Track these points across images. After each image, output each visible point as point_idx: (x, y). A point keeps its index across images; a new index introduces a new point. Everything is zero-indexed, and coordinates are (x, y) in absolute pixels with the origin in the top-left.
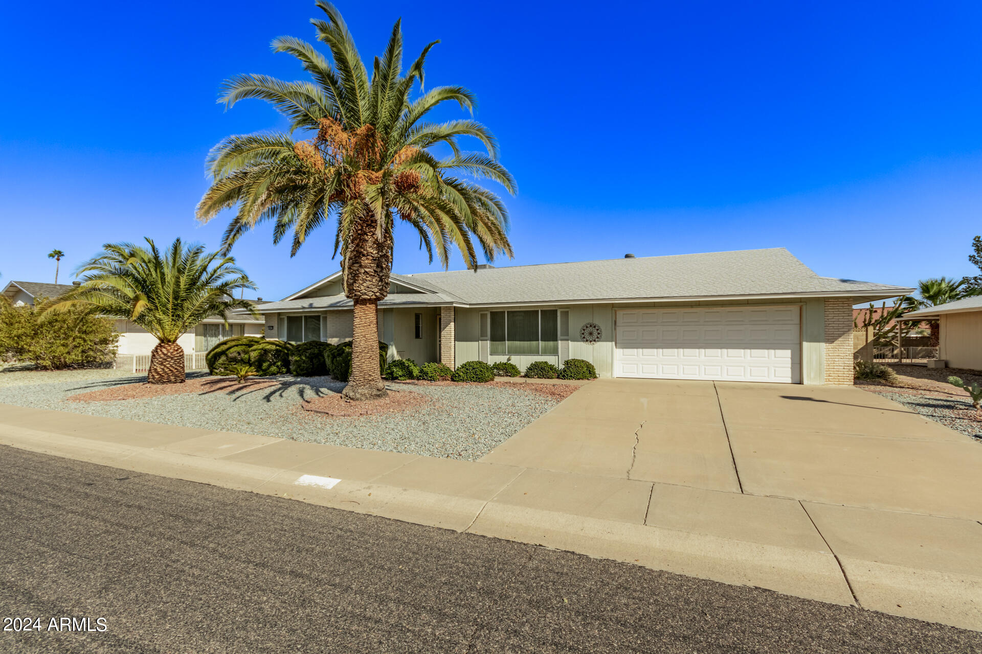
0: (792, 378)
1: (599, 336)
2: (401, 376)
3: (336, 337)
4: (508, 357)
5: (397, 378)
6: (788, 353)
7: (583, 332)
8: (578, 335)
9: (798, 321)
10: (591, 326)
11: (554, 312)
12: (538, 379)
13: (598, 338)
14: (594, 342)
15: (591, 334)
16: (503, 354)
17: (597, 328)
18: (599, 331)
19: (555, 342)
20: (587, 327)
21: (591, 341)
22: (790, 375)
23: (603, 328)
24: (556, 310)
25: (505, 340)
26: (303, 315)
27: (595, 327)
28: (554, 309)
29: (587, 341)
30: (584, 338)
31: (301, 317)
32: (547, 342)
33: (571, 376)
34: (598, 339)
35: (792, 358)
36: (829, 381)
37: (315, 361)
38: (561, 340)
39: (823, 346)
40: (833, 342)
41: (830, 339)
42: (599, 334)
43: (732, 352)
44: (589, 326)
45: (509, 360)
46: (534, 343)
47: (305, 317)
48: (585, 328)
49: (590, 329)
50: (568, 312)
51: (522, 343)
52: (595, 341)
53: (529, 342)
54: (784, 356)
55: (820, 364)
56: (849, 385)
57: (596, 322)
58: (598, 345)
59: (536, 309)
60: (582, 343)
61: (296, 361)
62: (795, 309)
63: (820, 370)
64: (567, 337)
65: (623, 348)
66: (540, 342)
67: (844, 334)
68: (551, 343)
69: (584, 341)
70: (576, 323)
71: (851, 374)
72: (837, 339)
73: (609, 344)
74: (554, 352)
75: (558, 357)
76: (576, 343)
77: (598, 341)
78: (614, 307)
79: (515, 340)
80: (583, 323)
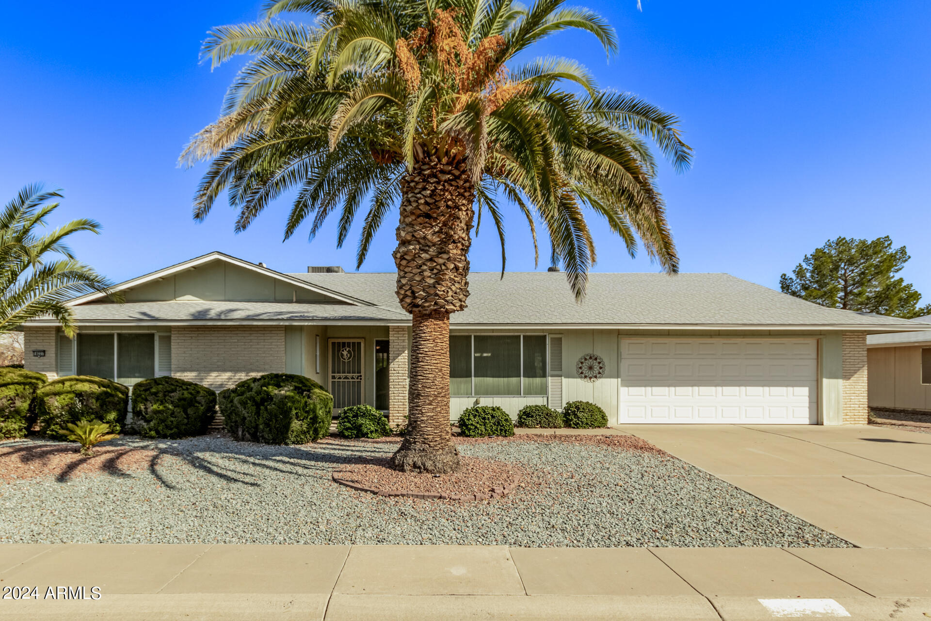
0: (810, 418)
1: (601, 371)
2: (372, 432)
3: (191, 371)
4: (475, 399)
5: (365, 435)
6: (805, 391)
7: (580, 365)
8: (574, 370)
9: (814, 356)
10: (591, 358)
11: (542, 339)
12: (541, 429)
13: (600, 373)
14: (595, 379)
15: (591, 368)
16: (468, 395)
17: (598, 360)
18: (601, 365)
19: (544, 379)
20: (586, 359)
21: (590, 378)
22: (808, 416)
23: (606, 361)
24: (545, 336)
25: (471, 376)
26: (116, 332)
27: (596, 359)
28: (542, 334)
29: (586, 377)
30: (582, 373)
31: (112, 335)
32: (530, 379)
33: (587, 424)
34: (600, 375)
35: (809, 397)
36: (846, 421)
37: (190, 411)
38: (552, 376)
39: (840, 382)
40: (850, 378)
41: (847, 376)
42: (601, 368)
43: (751, 390)
44: (588, 358)
45: (477, 402)
46: (514, 380)
47: (119, 335)
48: (583, 360)
49: (589, 362)
50: (561, 339)
51: (496, 379)
52: (596, 377)
53: (506, 379)
54: (801, 395)
55: (838, 403)
56: (864, 424)
57: (598, 353)
58: (600, 382)
59: (516, 334)
60: (579, 380)
61: (156, 412)
62: (812, 342)
63: (838, 409)
64: (559, 371)
65: (628, 386)
66: (522, 378)
67: (859, 370)
68: (538, 381)
69: (581, 377)
70: (571, 355)
71: (864, 412)
72: (852, 375)
73: (614, 381)
74: (543, 391)
75: (548, 398)
76: (571, 380)
77: (600, 378)
78: (620, 334)
79: (487, 377)
80: (580, 355)
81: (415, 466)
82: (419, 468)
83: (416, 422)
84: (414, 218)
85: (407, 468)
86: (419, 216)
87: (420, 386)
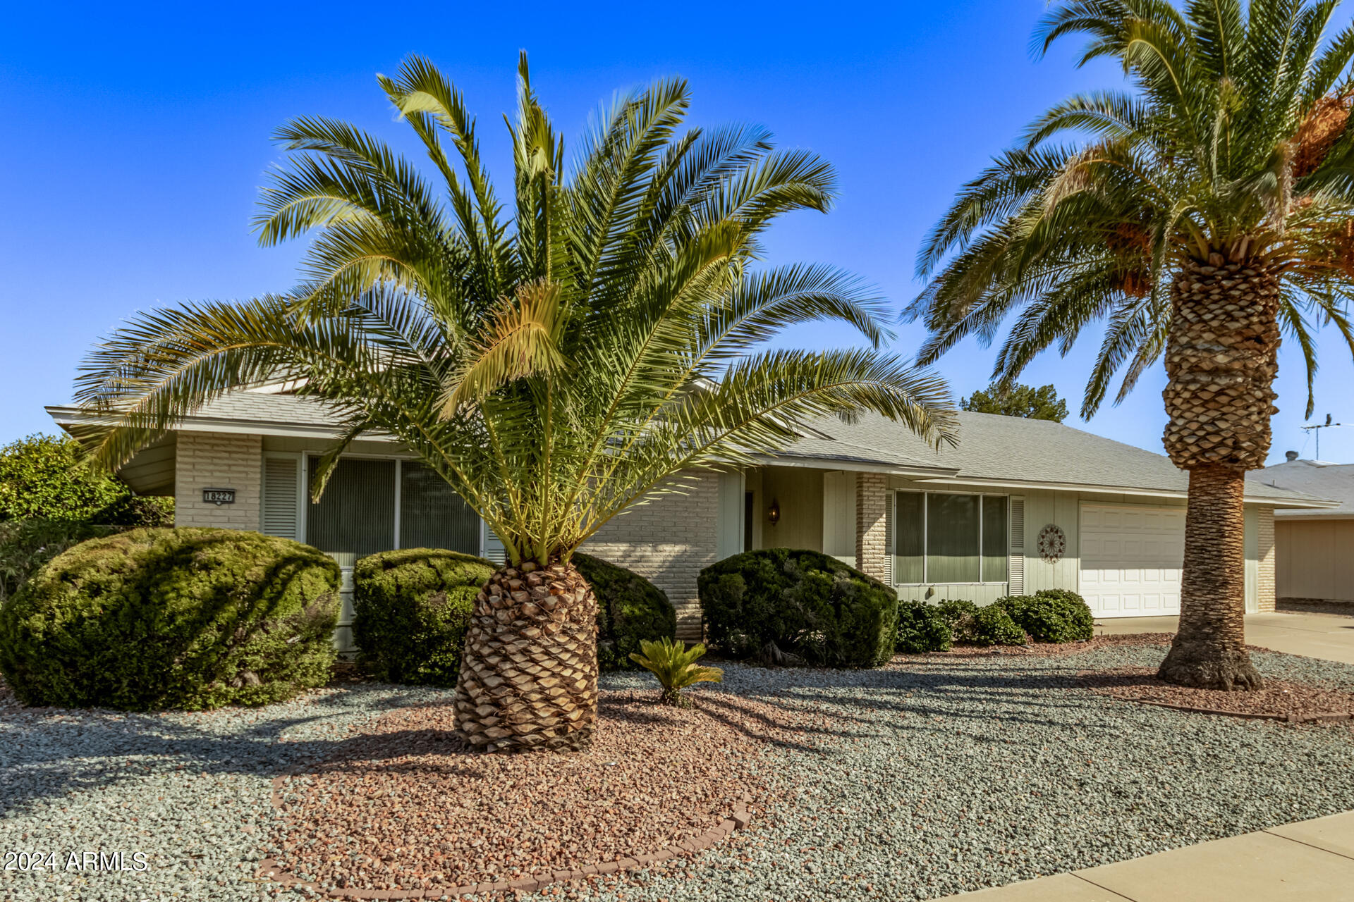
1: (1061, 548)
4: (927, 587)
7: (1042, 539)
8: (1036, 544)
10: (1052, 530)
11: (1002, 501)
13: (1060, 551)
14: (1055, 559)
15: (1052, 544)
16: (920, 581)
17: (1059, 534)
18: (1062, 540)
19: (1004, 558)
20: (1047, 532)
21: (1051, 557)
23: (1067, 534)
24: (1006, 497)
25: (923, 554)
27: (1057, 532)
28: (1002, 495)
29: (1046, 556)
30: (1043, 551)
31: (390, 464)
32: (990, 558)
34: (1061, 553)
36: (1261, 608)
38: (1014, 554)
39: (1257, 563)
40: (1263, 559)
41: (1261, 557)
42: (1061, 544)
44: (1049, 529)
45: (929, 594)
46: (972, 559)
48: (1044, 533)
49: (1051, 536)
50: (1022, 502)
51: (952, 558)
52: (1056, 556)
53: (962, 558)
56: (1272, 611)
57: (1059, 524)
58: (1060, 563)
59: (975, 493)
60: (1040, 560)
64: (1021, 549)
65: (1088, 568)
66: (981, 557)
67: (1269, 550)
68: (997, 560)
69: (1042, 557)
70: (1033, 522)
71: (1272, 598)
72: (1265, 556)
73: (1074, 561)
74: (1003, 575)
75: (1008, 586)
76: (1031, 559)
77: (1061, 557)
78: (1080, 498)
79: (941, 555)
80: (1041, 527)
81: (1237, 681)
82: (1243, 683)
83: (1220, 620)
84: (1239, 339)
85: (1230, 684)
86: (1248, 339)
87: (1227, 570)
